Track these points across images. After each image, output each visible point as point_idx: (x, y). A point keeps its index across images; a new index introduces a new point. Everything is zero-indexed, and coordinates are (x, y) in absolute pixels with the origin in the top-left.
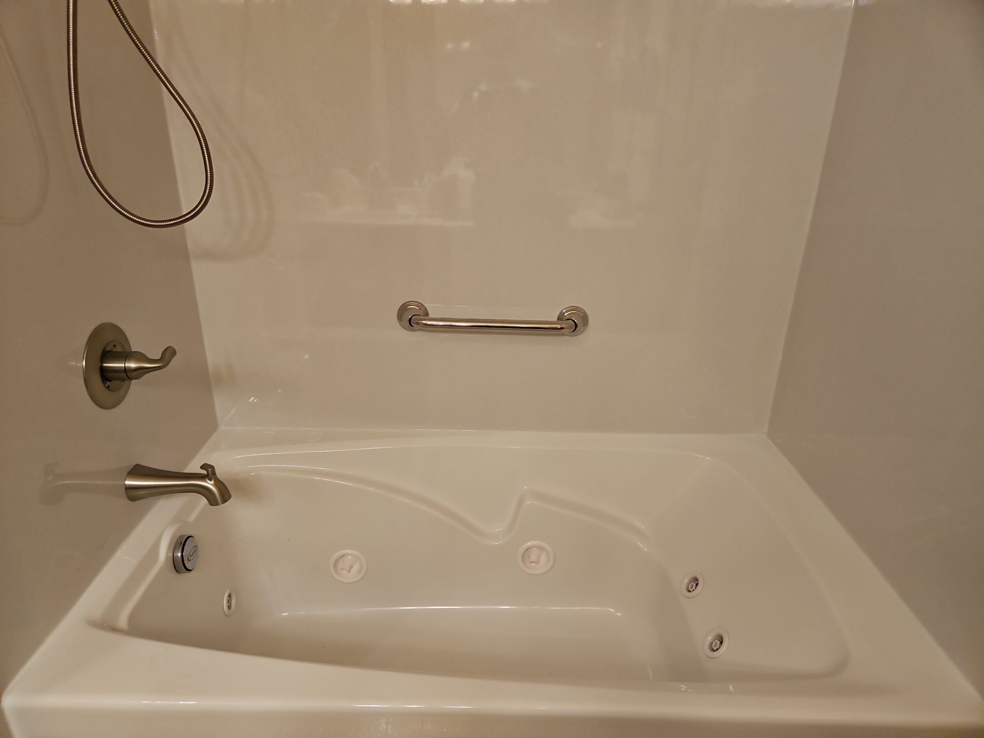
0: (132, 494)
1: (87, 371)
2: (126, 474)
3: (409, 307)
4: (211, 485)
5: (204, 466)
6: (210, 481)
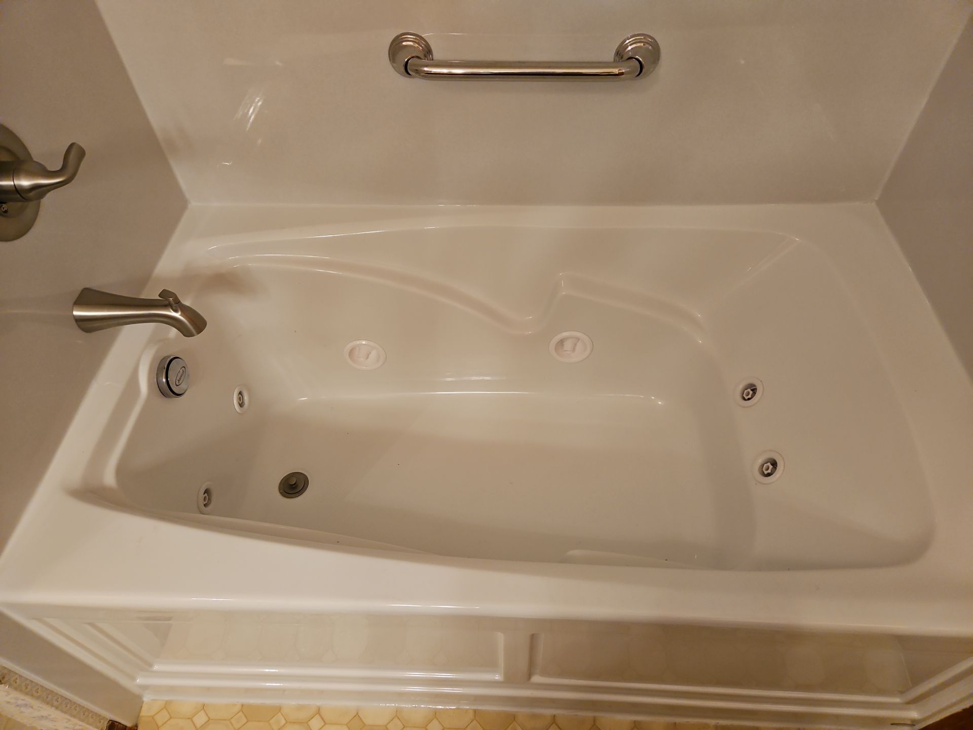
2: (72, 303)
3: (404, 43)
4: (177, 315)
5: (164, 294)
6: (176, 311)
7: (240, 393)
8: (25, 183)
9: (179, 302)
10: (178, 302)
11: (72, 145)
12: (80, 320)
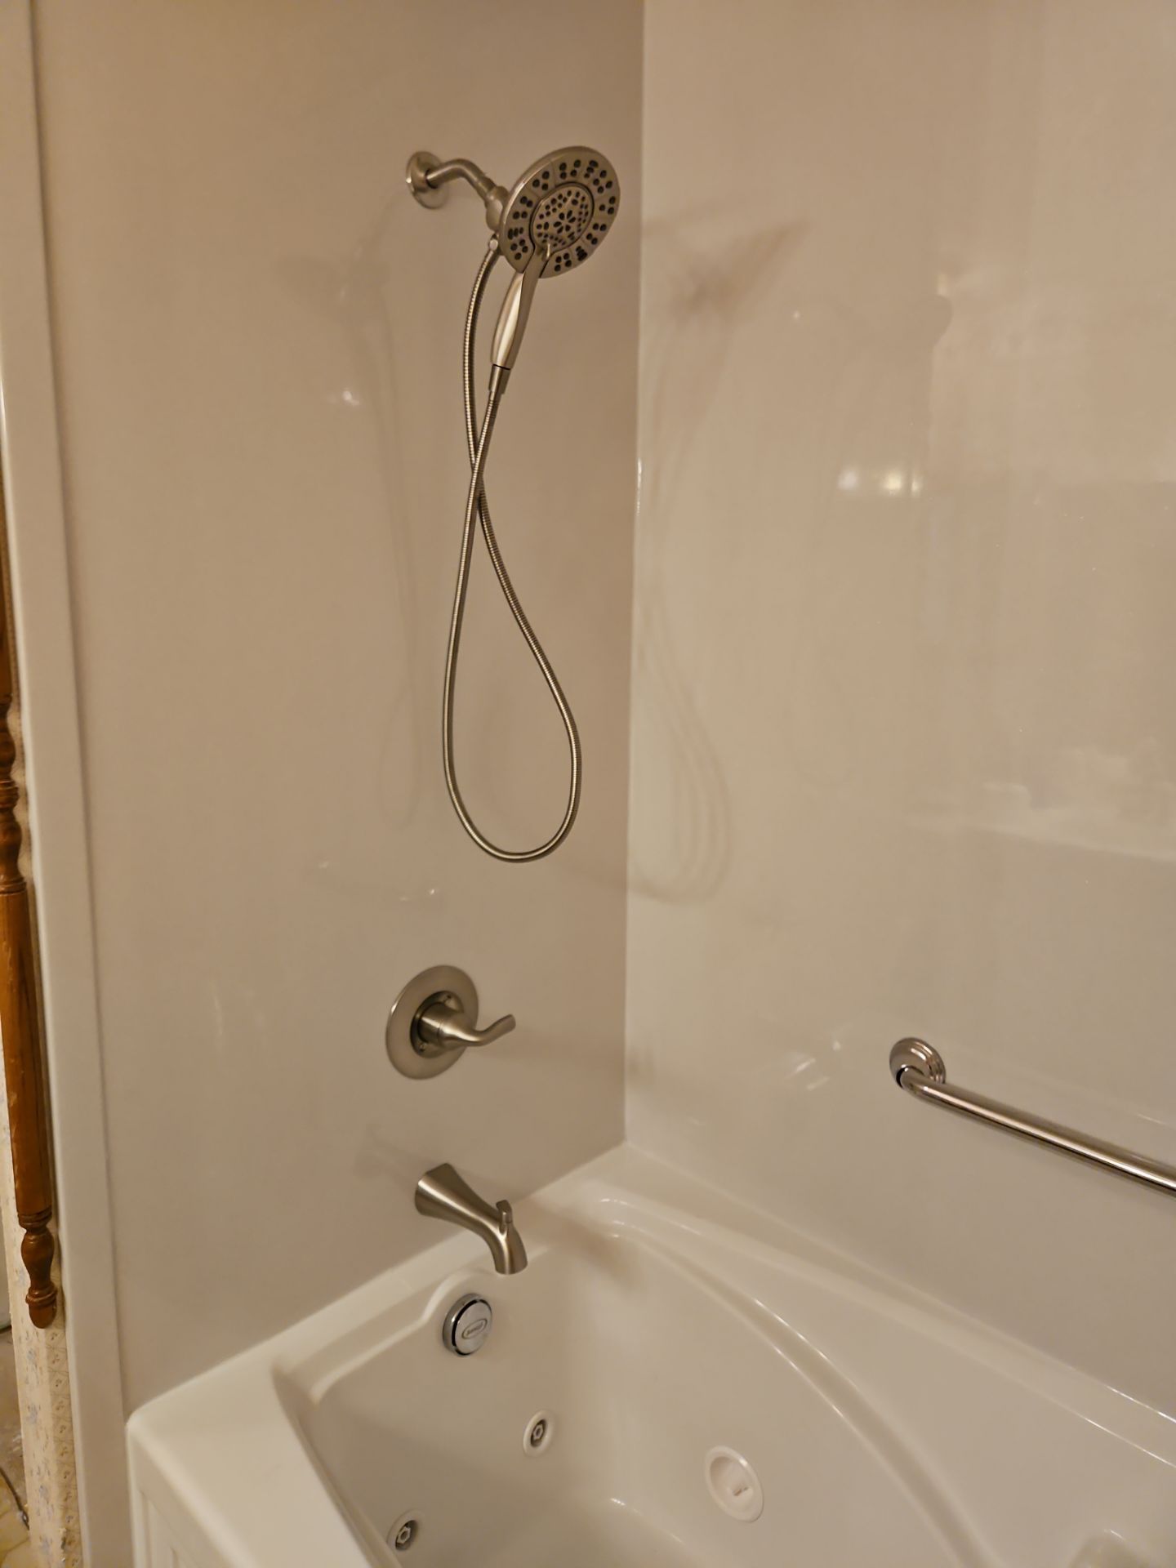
0: (424, 1203)
1: (392, 1019)
2: (424, 1171)
3: (913, 1050)
4: (502, 1238)
5: (504, 1205)
6: (502, 1231)
7: (542, 1423)
8: (448, 1030)
9: (511, 1222)
10: (509, 1222)
11: (509, 1016)
12: (421, 1195)
